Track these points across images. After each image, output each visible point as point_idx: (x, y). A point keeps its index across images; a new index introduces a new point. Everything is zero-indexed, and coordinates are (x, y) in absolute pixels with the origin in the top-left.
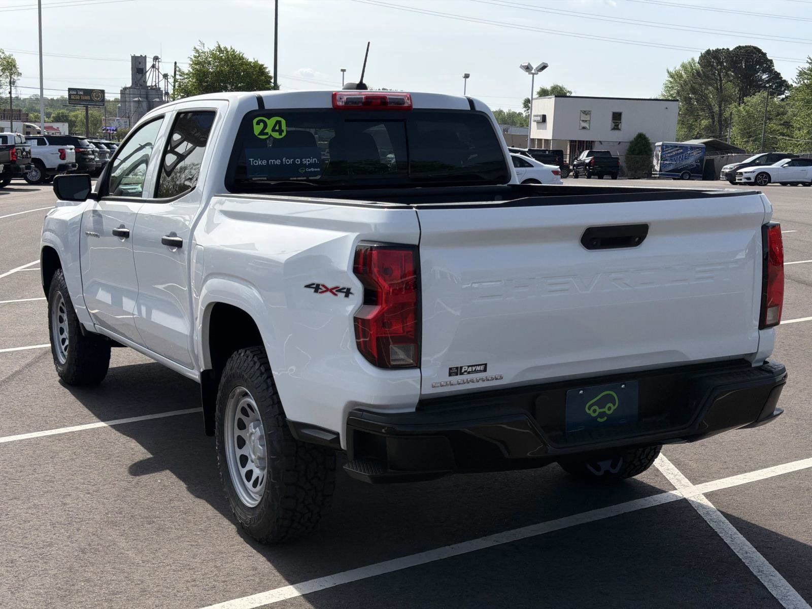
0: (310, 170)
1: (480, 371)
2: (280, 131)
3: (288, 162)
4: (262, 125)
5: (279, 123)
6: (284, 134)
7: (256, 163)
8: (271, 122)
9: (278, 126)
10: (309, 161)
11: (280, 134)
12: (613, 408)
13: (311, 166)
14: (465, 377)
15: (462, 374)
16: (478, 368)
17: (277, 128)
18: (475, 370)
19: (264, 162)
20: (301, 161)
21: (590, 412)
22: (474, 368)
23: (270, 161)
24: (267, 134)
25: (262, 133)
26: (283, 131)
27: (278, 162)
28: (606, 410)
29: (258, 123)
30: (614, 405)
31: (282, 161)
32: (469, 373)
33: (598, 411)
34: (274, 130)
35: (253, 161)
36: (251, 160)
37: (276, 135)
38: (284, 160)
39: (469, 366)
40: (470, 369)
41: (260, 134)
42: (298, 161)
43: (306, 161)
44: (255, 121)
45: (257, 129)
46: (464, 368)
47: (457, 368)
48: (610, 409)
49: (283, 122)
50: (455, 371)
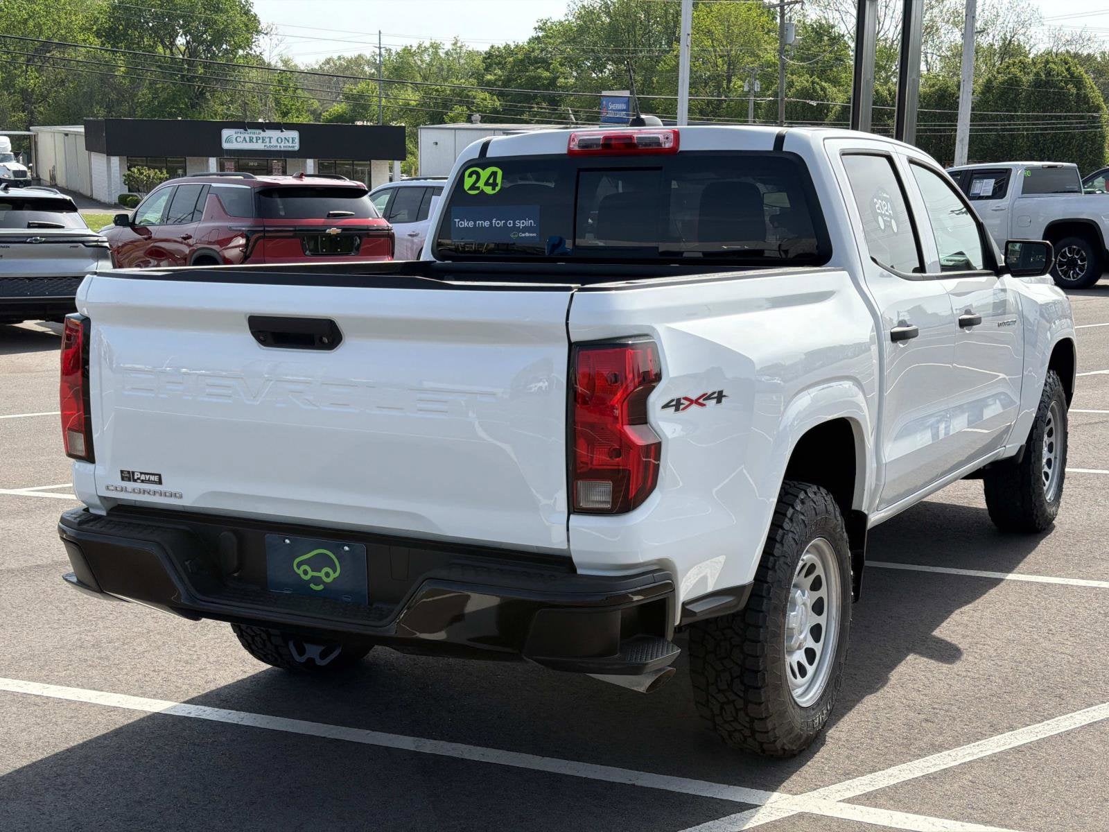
0: (523, 235)
1: (154, 482)
2: (494, 185)
3: (498, 224)
4: (474, 177)
5: (494, 174)
6: (498, 189)
7: (461, 224)
8: (485, 174)
9: (492, 178)
10: (523, 223)
11: (494, 189)
12: (333, 576)
13: (526, 229)
14: (138, 485)
15: (135, 481)
16: (152, 478)
17: (491, 181)
18: (149, 480)
19: (471, 224)
20: (514, 224)
21: (300, 572)
22: (147, 477)
23: (477, 222)
24: (478, 188)
25: (473, 187)
26: (497, 185)
27: (487, 224)
28: (322, 574)
29: (470, 176)
30: (335, 571)
31: (491, 223)
32: (143, 481)
33: (311, 574)
34: (487, 184)
35: (459, 222)
36: (457, 220)
37: (488, 190)
38: (494, 222)
39: (141, 473)
40: (143, 477)
41: (470, 189)
42: (510, 223)
43: (521, 224)
44: (467, 173)
45: (468, 182)
46: (136, 474)
47: (129, 472)
48: (329, 575)
49: (500, 173)
50: (127, 476)
